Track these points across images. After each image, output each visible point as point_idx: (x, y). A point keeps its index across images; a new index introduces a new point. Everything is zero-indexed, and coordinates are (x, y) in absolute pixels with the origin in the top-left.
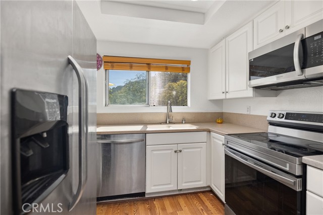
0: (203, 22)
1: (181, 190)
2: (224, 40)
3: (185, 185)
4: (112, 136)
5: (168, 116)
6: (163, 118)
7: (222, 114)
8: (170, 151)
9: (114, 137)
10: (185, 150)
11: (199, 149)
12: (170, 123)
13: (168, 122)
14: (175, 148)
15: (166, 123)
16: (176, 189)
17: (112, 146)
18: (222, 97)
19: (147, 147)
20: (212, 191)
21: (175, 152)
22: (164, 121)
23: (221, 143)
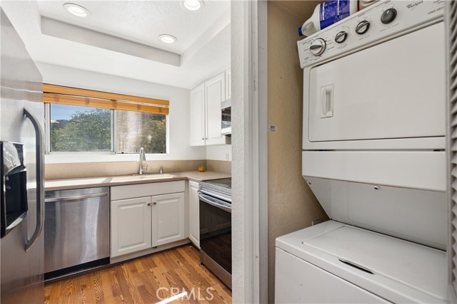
0: (179, 64)
1: (156, 247)
2: (203, 84)
3: (160, 241)
4: (57, 193)
5: (141, 166)
6: (135, 169)
7: (205, 162)
8: (142, 205)
9: (60, 193)
10: (161, 202)
11: (176, 200)
12: (143, 173)
13: (141, 173)
14: (148, 200)
15: (139, 173)
16: (150, 247)
17: (58, 205)
18: (202, 143)
19: (112, 202)
20: (191, 244)
21: (149, 205)
22: (136, 172)
23: (197, 190)
